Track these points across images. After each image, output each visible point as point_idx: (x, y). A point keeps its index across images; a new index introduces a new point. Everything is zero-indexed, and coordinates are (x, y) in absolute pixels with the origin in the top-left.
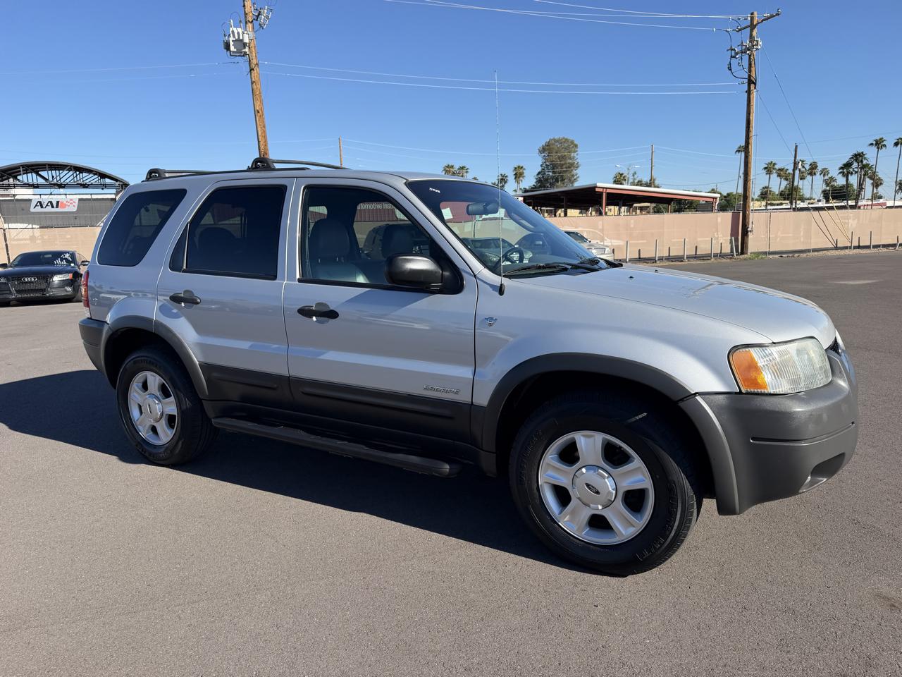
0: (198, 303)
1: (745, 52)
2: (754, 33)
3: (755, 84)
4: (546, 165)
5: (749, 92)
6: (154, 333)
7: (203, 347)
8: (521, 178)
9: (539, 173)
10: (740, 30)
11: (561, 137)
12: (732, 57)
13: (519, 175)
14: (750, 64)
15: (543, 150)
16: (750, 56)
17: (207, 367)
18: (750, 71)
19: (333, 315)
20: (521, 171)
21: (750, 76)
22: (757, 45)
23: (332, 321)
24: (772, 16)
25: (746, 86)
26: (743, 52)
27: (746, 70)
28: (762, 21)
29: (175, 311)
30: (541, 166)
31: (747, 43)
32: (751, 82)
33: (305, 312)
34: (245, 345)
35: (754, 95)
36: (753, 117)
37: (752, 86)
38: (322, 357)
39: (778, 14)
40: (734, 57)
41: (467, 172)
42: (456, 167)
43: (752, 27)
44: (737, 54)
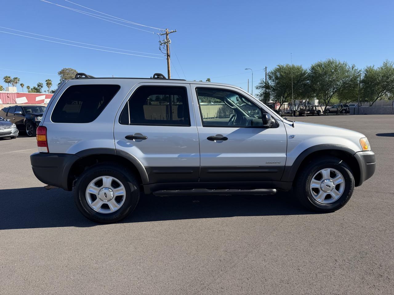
0: (146, 139)
1: (165, 44)
2: (168, 37)
3: (170, 56)
4: (63, 80)
5: (168, 59)
6: (117, 155)
7: (147, 159)
8: (50, 85)
9: (59, 84)
10: (162, 35)
11: (69, 68)
12: (160, 45)
13: (49, 84)
14: (167, 49)
15: (60, 73)
16: (167, 46)
17: (149, 169)
18: (167, 51)
19: (225, 139)
20: (50, 82)
21: (167, 53)
22: (170, 42)
23: (224, 142)
24: (174, 32)
25: (166, 57)
26: (165, 43)
27: (166, 51)
28: (170, 33)
29: (128, 144)
30: (60, 80)
31: (166, 40)
32: (168, 56)
33: (211, 139)
34: (176, 156)
35: (170, 61)
36: (170, 69)
37: (169, 57)
38: (218, 157)
39: (176, 31)
40: (161, 45)
41: (19, 81)
42: (12, 78)
43: (167, 34)
44: (162, 44)
